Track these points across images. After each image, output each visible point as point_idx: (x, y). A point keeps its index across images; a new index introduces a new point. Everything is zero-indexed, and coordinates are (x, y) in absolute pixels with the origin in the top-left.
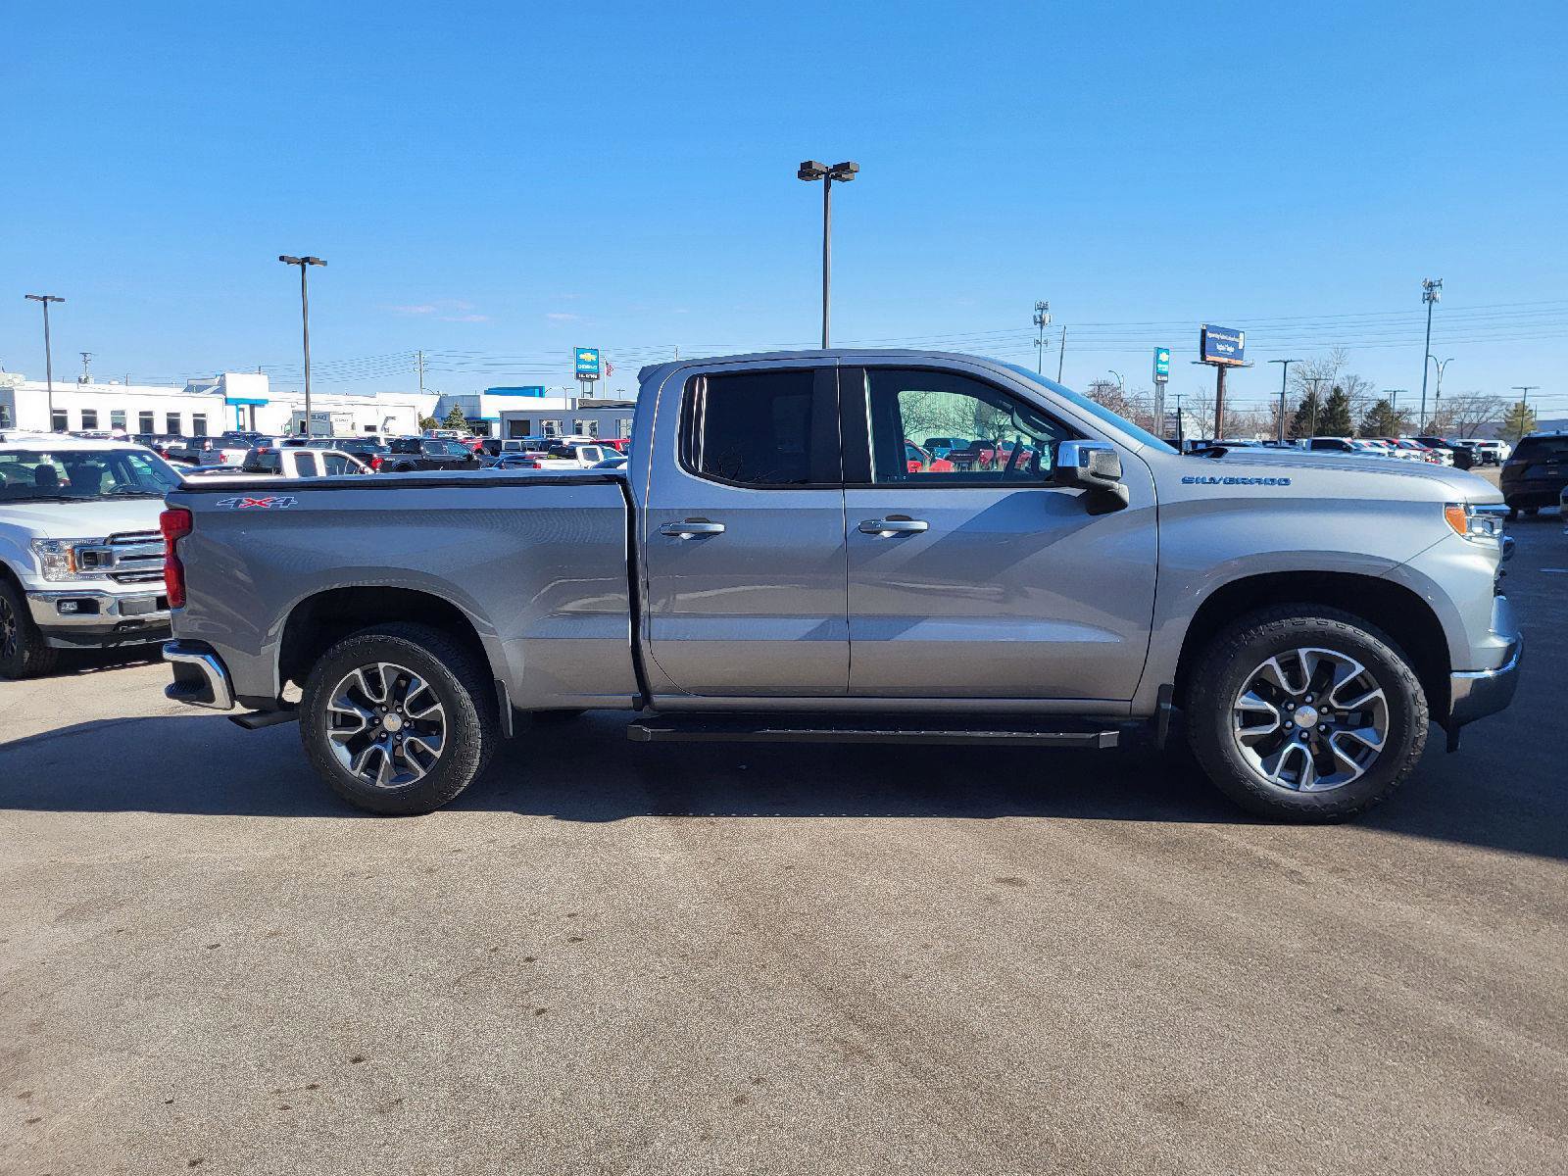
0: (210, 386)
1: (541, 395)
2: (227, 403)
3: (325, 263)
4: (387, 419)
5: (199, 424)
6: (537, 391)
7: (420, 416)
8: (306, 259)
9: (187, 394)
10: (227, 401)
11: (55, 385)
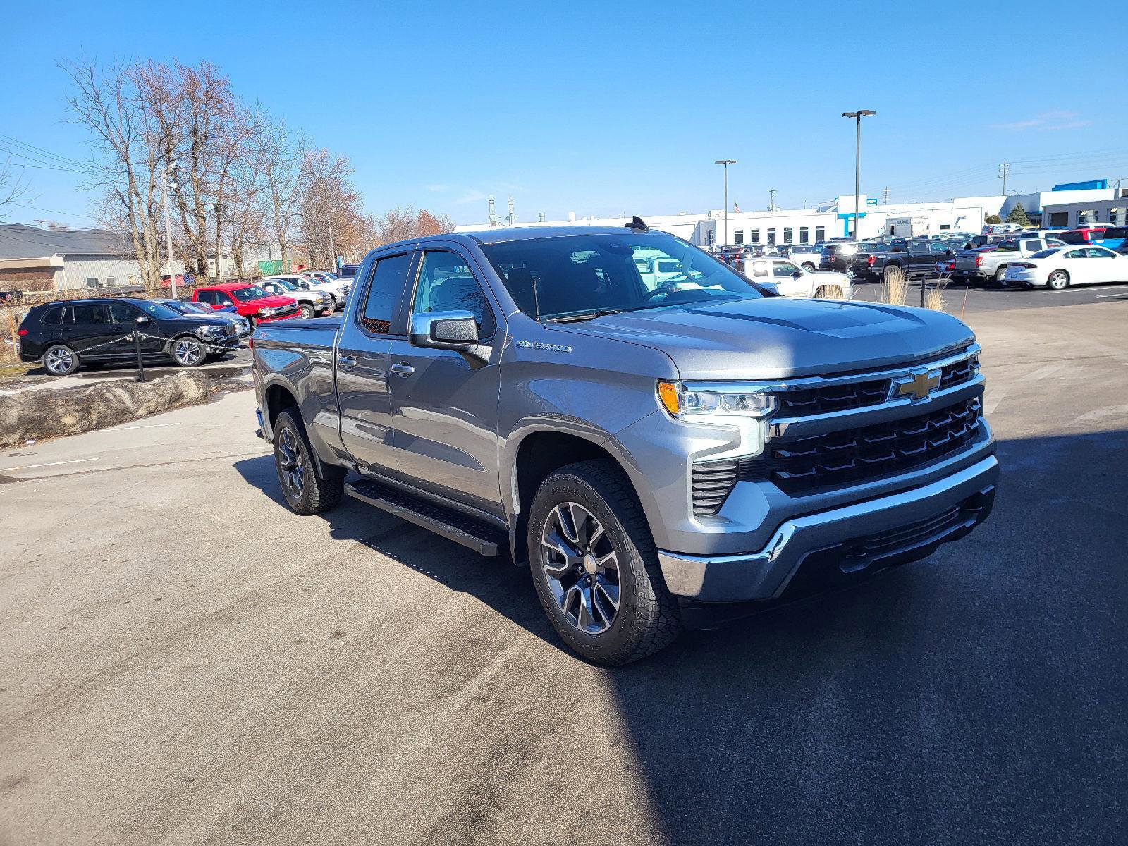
0: (830, 207)
1: (1103, 187)
2: (838, 218)
3: (874, 113)
4: (959, 218)
5: (820, 233)
6: (1099, 184)
7: (986, 214)
8: (860, 113)
9: (819, 213)
10: (838, 216)
11: (730, 216)
